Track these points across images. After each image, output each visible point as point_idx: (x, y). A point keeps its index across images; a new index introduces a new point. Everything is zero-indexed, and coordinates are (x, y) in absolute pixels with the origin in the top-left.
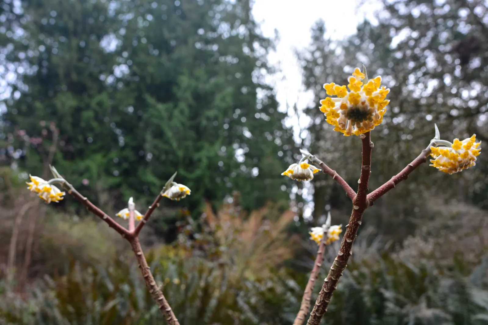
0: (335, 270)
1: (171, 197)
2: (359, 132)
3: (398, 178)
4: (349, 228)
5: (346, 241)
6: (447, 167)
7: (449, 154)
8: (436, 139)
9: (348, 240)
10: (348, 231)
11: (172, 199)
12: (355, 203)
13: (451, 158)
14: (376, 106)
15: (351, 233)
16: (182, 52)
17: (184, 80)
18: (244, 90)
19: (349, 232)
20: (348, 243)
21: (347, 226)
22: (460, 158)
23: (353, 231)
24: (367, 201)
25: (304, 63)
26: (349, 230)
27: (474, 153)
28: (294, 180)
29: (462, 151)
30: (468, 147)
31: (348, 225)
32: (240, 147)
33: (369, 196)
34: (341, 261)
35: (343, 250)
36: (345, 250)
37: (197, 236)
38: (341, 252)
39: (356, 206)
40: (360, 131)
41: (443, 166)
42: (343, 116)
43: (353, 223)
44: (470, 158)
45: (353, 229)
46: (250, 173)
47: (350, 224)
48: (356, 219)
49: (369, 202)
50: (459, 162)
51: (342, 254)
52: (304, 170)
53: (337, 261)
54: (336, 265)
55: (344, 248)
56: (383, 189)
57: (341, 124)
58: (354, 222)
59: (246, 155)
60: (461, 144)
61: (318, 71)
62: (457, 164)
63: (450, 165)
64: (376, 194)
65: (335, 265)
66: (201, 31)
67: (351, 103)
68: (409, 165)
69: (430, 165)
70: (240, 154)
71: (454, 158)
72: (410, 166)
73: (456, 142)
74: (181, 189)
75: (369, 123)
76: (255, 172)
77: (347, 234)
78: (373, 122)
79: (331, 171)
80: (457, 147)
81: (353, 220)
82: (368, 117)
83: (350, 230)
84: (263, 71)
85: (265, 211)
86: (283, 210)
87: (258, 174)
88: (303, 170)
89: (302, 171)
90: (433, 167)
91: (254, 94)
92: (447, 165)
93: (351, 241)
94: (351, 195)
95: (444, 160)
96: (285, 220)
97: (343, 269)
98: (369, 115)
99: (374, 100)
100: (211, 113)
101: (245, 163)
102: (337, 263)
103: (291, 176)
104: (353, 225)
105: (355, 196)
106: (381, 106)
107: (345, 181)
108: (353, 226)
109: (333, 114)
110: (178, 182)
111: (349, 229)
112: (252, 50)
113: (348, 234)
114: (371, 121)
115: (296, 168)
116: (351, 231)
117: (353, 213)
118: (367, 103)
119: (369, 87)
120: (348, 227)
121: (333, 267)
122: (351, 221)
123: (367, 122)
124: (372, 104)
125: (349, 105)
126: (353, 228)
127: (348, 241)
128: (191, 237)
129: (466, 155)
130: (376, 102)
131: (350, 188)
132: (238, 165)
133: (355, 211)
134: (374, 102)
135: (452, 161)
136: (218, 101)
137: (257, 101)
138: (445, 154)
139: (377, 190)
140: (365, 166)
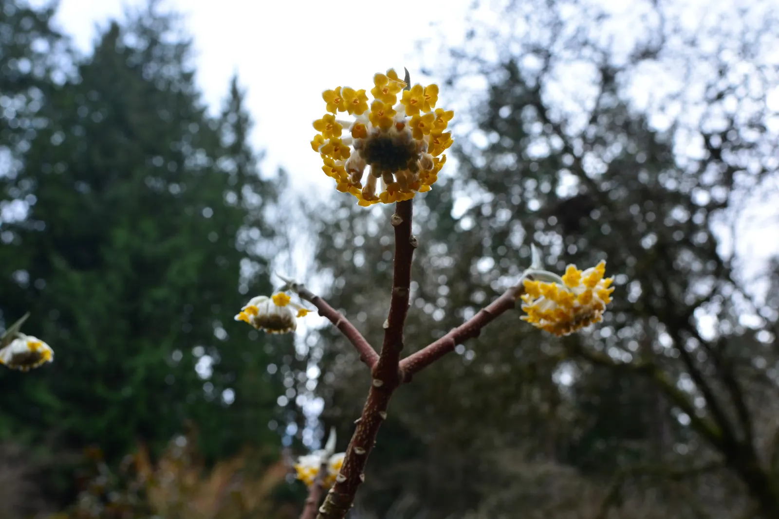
0: (328, 513)
1: (10, 363)
2: (389, 195)
3: (462, 332)
4: (360, 426)
5: (353, 451)
6: (552, 320)
7: (558, 293)
8: (533, 269)
9: (359, 449)
10: (359, 432)
11: (11, 366)
12: (376, 375)
13: (560, 302)
14: (427, 139)
15: (364, 436)
16: (121, 190)
17: (121, 236)
18: (222, 261)
19: (361, 433)
20: (358, 456)
21: (357, 421)
22: (576, 303)
23: (368, 432)
24: (401, 371)
25: (318, 227)
26: (360, 429)
27: (603, 296)
28: (260, 329)
29: (581, 290)
30: (592, 283)
31: (360, 419)
32: (207, 353)
33: (403, 363)
34: (341, 495)
35: (346, 471)
36: (350, 470)
37: (115, 497)
38: (342, 476)
39: (377, 380)
40: (391, 194)
41: (546, 317)
42: (358, 153)
43: (369, 415)
44: (594, 303)
45: (368, 428)
46: (219, 397)
47: (364, 418)
48: (376, 407)
49: (403, 374)
50: (576, 310)
51: (344, 479)
52: (281, 309)
53: (332, 494)
54: (331, 502)
55: (349, 466)
56: (432, 350)
57: (353, 170)
58: (371, 412)
59: (215, 368)
60: (579, 277)
61: (339, 240)
62: (572, 315)
63: (558, 316)
64: (418, 359)
65: (328, 502)
66: (158, 161)
67: (374, 126)
68: (483, 309)
69: (522, 318)
70: (204, 366)
71: (566, 301)
72: (486, 313)
73: (572, 271)
74: (33, 346)
75: (410, 177)
76: (228, 396)
77: (357, 437)
78: (417, 175)
79: (333, 313)
80: (573, 282)
81: (370, 408)
82: (408, 162)
83: (363, 429)
84: (255, 233)
85: (239, 462)
86: (269, 462)
87: (234, 399)
88: (278, 308)
89: (276, 310)
90: (525, 322)
91: (237, 269)
92: (553, 316)
93: (363, 452)
94: (369, 358)
95: (548, 306)
96: (272, 479)
97: (345, 511)
98: (411, 159)
99: (422, 125)
100: (160, 293)
101: (212, 380)
102: (332, 499)
103: (254, 322)
104: (370, 419)
105: (376, 360)
106: (437, 142)
107: (359, 331)
108: (369, 422)
109: (336, 150)
110: (28, 334)
111: (362, 427)
112: (240, 197)
113: (359, 438)
114: (415, 172)
115: (264, 305)
116: (365, 431)
117: (370, 394)
118: (409, 129)
119: (414, 98)
120: (359, 423)
121: (324, 508)
122: (366, 411)
123: (405, 174)
124: (419, 133)
125: (370, 128)
126: (370, 425)
127: (358, 452)
128: (104, 498)
129: (587, 297)
130: (427, 131)
131: (368, 345)
132: (199, 382)
133: (375, 389)
134: (422, 128)
135: (563, 308)
136: (173, 273)
137: (241, 280)
138: (550, 294)
139: (421, 352)
140: (399, 288)
